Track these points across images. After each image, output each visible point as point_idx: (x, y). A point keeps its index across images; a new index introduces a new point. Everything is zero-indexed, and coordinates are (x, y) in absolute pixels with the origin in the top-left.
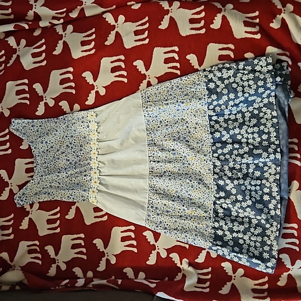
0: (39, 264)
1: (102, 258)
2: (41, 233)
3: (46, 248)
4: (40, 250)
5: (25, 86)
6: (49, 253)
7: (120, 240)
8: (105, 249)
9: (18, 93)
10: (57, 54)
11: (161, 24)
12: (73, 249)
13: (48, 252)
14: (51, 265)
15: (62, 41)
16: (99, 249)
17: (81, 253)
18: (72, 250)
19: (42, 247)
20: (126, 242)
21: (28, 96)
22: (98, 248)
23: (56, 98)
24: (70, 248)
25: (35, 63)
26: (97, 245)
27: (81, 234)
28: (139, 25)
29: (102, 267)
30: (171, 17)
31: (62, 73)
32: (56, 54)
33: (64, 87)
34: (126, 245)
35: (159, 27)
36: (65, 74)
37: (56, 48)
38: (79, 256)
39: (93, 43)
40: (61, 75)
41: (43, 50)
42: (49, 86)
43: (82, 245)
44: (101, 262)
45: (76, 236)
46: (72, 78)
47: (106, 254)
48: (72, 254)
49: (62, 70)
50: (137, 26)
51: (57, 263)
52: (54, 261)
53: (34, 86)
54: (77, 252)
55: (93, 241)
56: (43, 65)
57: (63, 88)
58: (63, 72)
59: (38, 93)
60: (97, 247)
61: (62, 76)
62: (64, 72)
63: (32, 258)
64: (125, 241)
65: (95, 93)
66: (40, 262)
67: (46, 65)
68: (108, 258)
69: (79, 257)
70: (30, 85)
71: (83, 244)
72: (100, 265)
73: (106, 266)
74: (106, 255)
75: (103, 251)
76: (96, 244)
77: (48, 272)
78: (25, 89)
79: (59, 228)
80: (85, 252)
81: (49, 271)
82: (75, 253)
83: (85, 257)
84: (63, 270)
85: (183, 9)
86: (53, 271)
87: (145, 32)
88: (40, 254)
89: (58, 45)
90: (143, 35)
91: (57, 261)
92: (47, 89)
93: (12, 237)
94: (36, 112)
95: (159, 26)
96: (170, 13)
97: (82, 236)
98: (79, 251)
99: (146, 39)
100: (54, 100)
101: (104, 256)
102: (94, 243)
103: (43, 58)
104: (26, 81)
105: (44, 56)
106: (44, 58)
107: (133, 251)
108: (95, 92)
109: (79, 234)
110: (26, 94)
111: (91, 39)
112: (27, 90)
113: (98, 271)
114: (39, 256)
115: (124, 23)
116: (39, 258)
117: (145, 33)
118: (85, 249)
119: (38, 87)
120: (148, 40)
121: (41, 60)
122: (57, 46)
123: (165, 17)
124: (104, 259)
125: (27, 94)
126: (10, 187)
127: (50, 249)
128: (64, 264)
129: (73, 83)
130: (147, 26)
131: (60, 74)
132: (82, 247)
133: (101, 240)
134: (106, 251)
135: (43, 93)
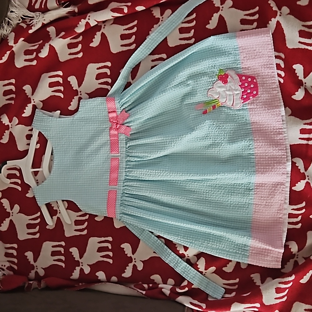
1: (129, 263)
3: (71, 250)
4: (64, 251)
5: (59, 78)
6: (73, 255)
8: (133, 254)
9: (51, 85)
10: (95, 46)
11: (209, 23)
12: (99, 252)
13: (73, 254)
14: (75, 267)
15: (100, 32)
17: (107, 256)
19: (66, 248)
21: (62, 88)
22: (126, 253)
23: (90, 93)
24: (96, 251)
25: (70, 54)
26: (125, 250)
27: (109, 237)
28: (185, 22)
29: (128, 273)
30: (220, 16)
32: (93, 46)
33: (100, 82)
35: (207, 27)
36: (102, 69)
37: (93, 40)
39: (134, 37)
40: (98, 69)
41: (80, 41)
42: (85, 80)
44: (127, 267)
45: (103, 239)
46: (109, 74)
48: (98, 257)
49: (99, 64)
51: (81, 266)
52: (78, 263)
53: (69, 79)
54: (103, 255)
55: (121, 245)
56: (79, 57)
57: (99, 84)
58: (100, 66)
59: (72, 86)
60: (124, 252)
62: (102, 66)
63: (54, 260)
66: (63, 265)
67: (82, 57)
68: (135, 264)
69: (105, 260)
70: (65, 78)
71: (110, 248)
72: (125, 271)
73: (132, 273)
74: (134, 260)
75: (131, 257)
76: (124, 248)
77: (72, 275)
78: (60, 81)
79: (86, 230)
80: (111, 256)
82: (101, 257)
83: (111, 261)
84: (86, 274)
85: (236, 9)
86: (76, 274)
87: (191, 30)
89: (95, 36)
90: (189, 34)
91: (81, 264)
92: (82, 83)
93: (38, 236)
94: (69, 106)
95: (207, 25)
96: (220, 11)
97: (110, 239)
99: (192, 39)
100: (89, 95)
101: (131, 262)
102: (122, 247)
103: (79, 50)
104: (60, 73)
105: (81, 48)
106: (81, 50)
109: (107, 237)
110: (60, 87)
111: (132, 32)
112: (62, 82)
113: (123, 277)
114: (63, 258)
116: (62, 260)
117: (191, 32)
118: (112, 253)
119: (73, 80)
121: (78, 52)
122: (95, 38)
123: (214, 15)
124: (131, 265)
125: (61, 86)
127: (75, 251)
128: (89, 267)
129: (110, 79)
130: (193, 23)
131: (96, 68)
132: (109, 250)
133: (129, 245)
134: (133, 257)
135: (78, 87)
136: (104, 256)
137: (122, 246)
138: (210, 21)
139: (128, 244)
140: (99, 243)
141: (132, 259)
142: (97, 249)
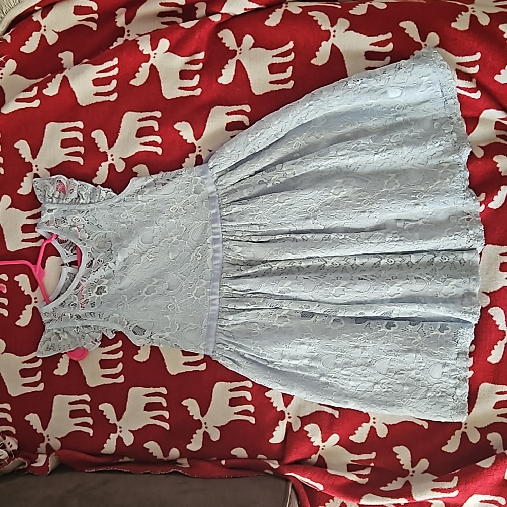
0: (89, 434)
1: (196, 430)
2: (92, 383)
3: (101, 407)
4: (91, 410)
5: (78, 132)
6: (106, 416)
7: (228, 403)
8: (202, 416)
9: (65, 143)
10: (138, 85)
11: (316, 57)
12: (148, 411)
13: (105, 414)
14: (109, 435)
15: (149, 64)
16: (193, 416)
17: (161, 418)
18: (146, 412)
19: (94, 405)
20: (237, 407)
21: (81, 149)
22: (191, 414)
23: (128, 158)
24: (143, 409)
25: (97, 94)
26: (188, 409)
27: (161, 388)
28: (277, 56)
30: (333, 45)
31: (143, 118)
32: (136, 85)
33: (143, 142)
34: (236, 412)
35: (312, 62)
36: (146, 120)
37: (137, 74)
38: (158, 423)
39: (197, 77)
40: (140, 120)
41: (113, 75)
42: (119, 137)
43: (163, 406)
44: (194, 436)
45: (152, 390)
46: (157, 129)
47: (203, 425)
48: (145, 419)
49: (143, 113)
50: (273, 56)
51: (118, 433)
52: (114, 428)
53: (94, 135)
54: (154, 415)
55: (182, 401)
56: (111, 100)
57: (142, 144)
59: (99, 146)
60: (188, 412)
61: (142, 122)
62: (147, 117)
63: (76, 425)
64: (235, 406)
65: (195, 159)
66: (91, 432)
67: (116, 100)
68: (207, 430)
70: (86, 132)
71: (165, 404)
72: (192, 440)
73: (203, 444)
75: (199, 420)
76: (187, 407)
77: (104, 448)
78: (78, 138)
79: (122, 376)
80: (168, 417)
81: (105, 445)
82: (151, 418)
83: (167, 426)
84: (127, 445)
86: (110, 446)
87: (288, 68)
88: (90, 418)
89: (140, 69)
90: (285, 73)
91: (119, 430)
92: (115, 142)
93: (41, 387)
94: (94, 178)
95: (312, 59)
96: (331, 37)
97: (163, 391)
98: (159, 415)
99: (289, 81)
100: (125, 162)
101: (200, 428)
102: (184, 405)
103: (113, 88)
104: (80, 124)
105: (115, 86)
106: (115, 88)
107: (249, 421)
108: (196, 157)
109: (158, 387)
110: (78, 147)
112: (81, 140)
113: (188, 450)
114: (90, 420)
115: (253, 49)
116: (89, 424)
117: (288, 70)
118: (168, 412)
119: (99, 137)
120: (292, 82)
121: (109, 92)
122: (139, 72)
123: (323, 43)
124: (200, 432)
125: (80, 146)
126: (33, 304)
127: (107, 409)
128: (132, 434)
129: (159, 137)
130: (291, 57)
131: (138, 119)
132: (163, 408)
133: (195, 401)
134: (203, 420)
135: (108, 148)
136: (156, 416)
137: (184, 403)
138: (317, 53)
139: (193, 400)
140: (147, 395)
141: (201, 424)
142: (144, 405)
